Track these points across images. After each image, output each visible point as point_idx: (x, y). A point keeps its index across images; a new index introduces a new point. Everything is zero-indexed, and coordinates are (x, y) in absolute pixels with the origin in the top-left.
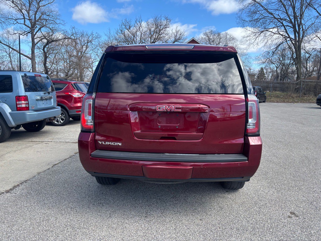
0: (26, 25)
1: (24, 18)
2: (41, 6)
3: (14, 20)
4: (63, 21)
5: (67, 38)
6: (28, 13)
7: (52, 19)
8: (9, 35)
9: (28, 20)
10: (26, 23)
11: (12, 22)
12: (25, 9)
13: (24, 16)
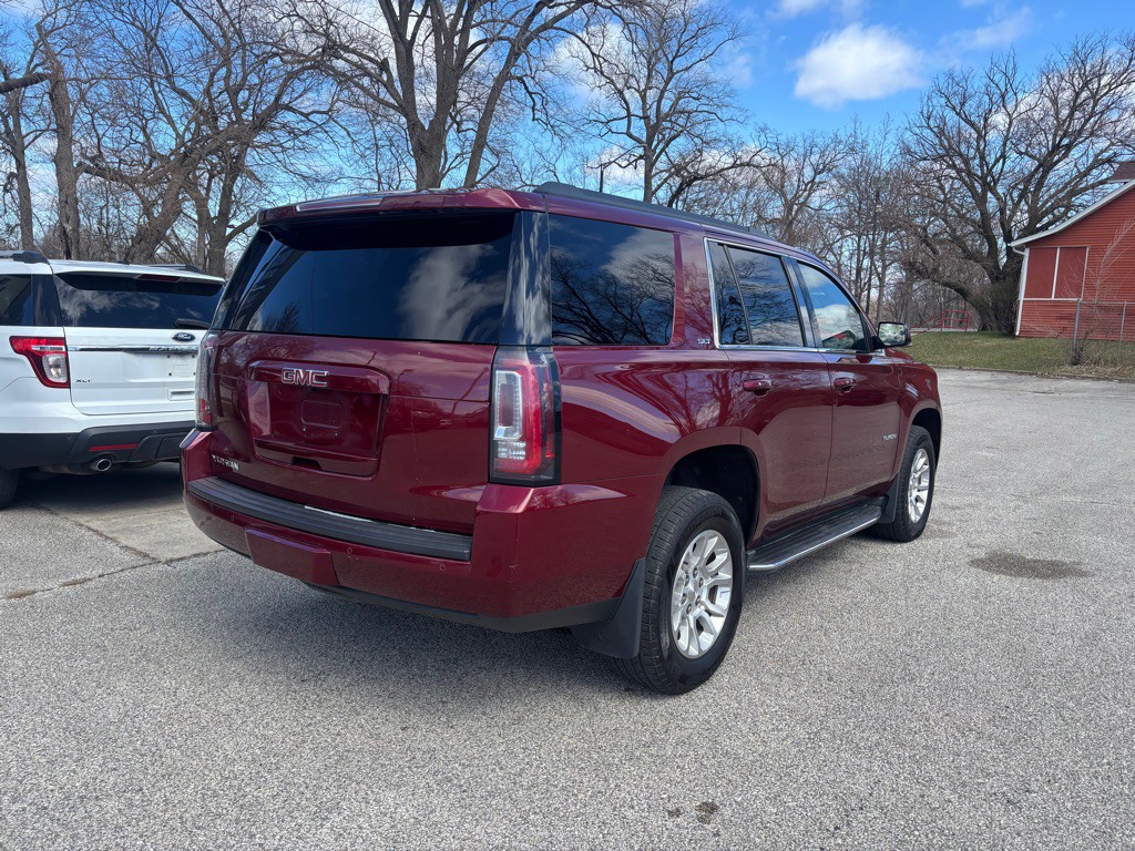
0: (631, 136)
1: (629, 115)
2: (678, 72)
3: (601, 125)
4: (741, 109)
5: (738, 166)
6: (644, 98)
7: (706, 108)
8: (588, 170)
9: (641, 118)
10: (632, 130)
11: (595, 131)
12: (636, 86)
13: (628, 110)
